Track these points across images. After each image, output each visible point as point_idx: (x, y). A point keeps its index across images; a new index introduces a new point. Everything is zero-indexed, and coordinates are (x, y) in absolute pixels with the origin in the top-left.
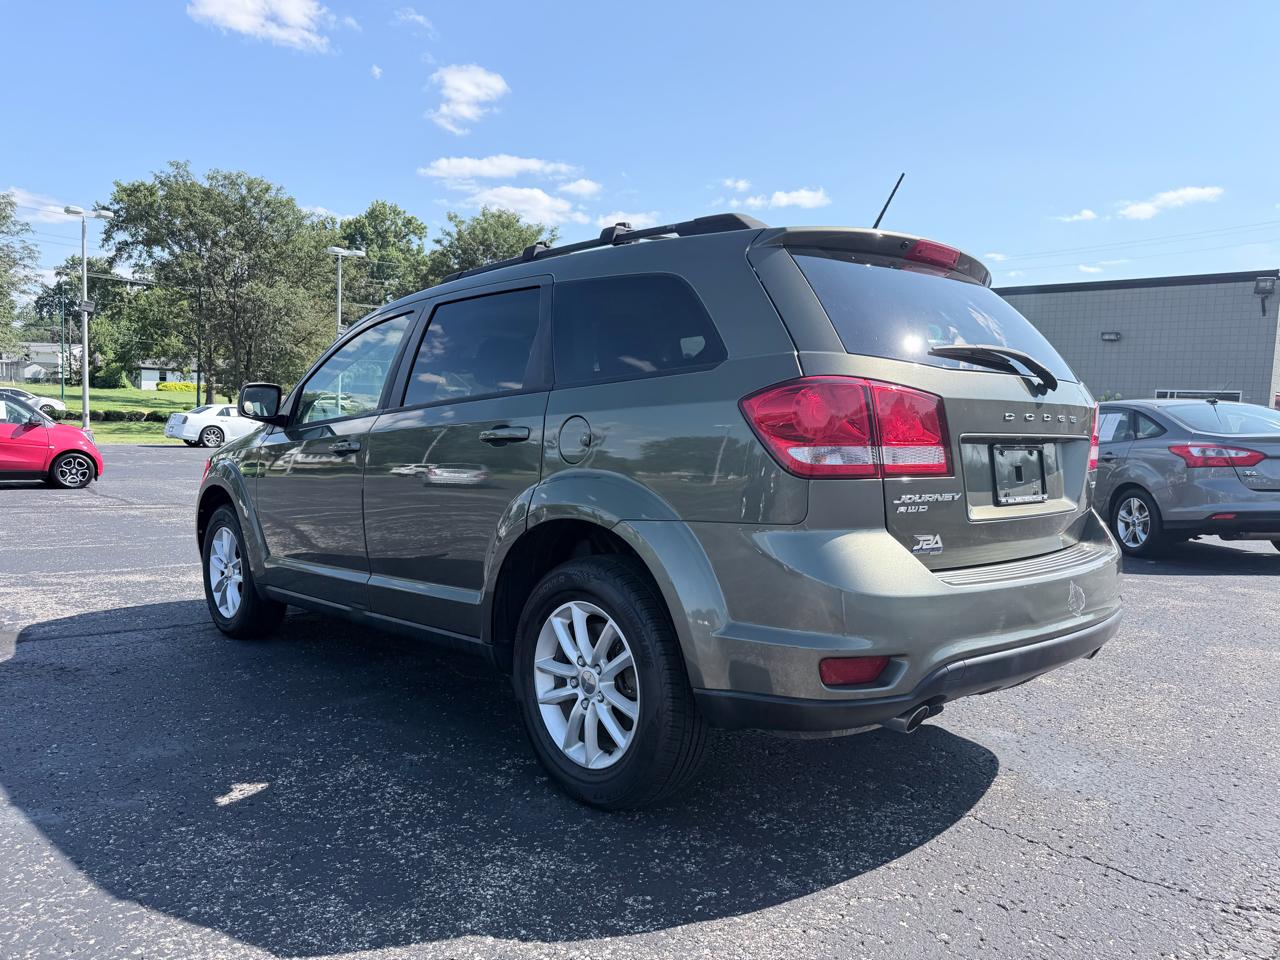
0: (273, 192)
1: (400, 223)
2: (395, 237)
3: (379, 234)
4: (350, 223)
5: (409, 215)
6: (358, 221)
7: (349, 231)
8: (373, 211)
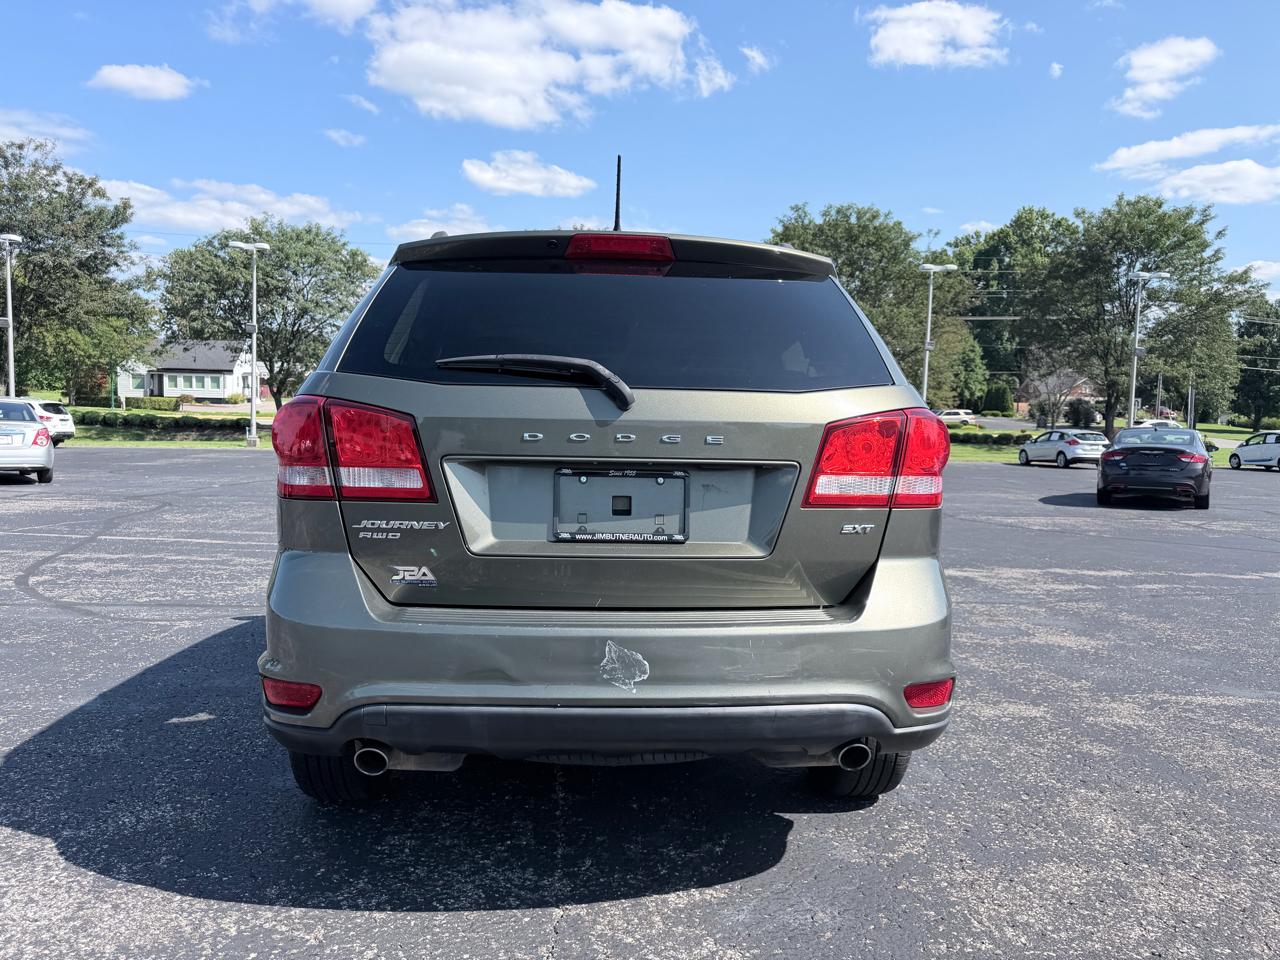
0: (881, 219)
1: (1048, 227)
2: (1042, 242)
3: (1024, 241)
4: (994, 235)
5: (1058, 217)
6: (1002, 231)
7: (992, 243)
8: (1019, 218)
